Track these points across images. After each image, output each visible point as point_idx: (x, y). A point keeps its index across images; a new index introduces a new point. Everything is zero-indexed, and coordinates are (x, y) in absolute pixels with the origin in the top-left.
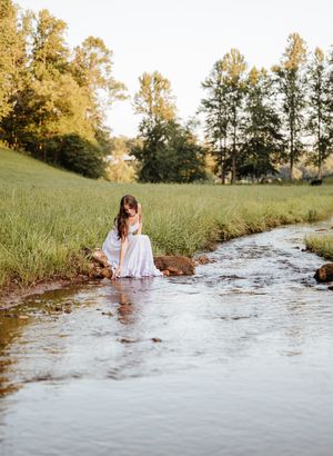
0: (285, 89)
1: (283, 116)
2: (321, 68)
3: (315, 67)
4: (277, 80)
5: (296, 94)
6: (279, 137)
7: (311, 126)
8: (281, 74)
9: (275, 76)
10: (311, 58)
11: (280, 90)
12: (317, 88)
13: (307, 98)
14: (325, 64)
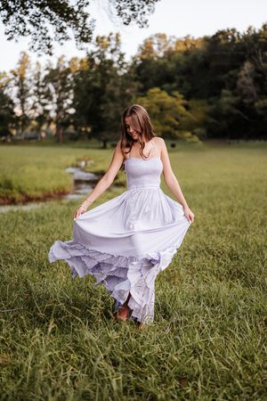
0: (17, 85)
1: (16, 101)
2: (39, 73)
3: (36, 72)
4: (13, 79)
5: (25, 88)
6: (14, 113)
7: (34, 108)
8: (16, 75)
9: (12, 76)
10: (34, 67)
11: (16, 85)
12: (37, 85)
13: (31, 92)
14: (42, 70)
